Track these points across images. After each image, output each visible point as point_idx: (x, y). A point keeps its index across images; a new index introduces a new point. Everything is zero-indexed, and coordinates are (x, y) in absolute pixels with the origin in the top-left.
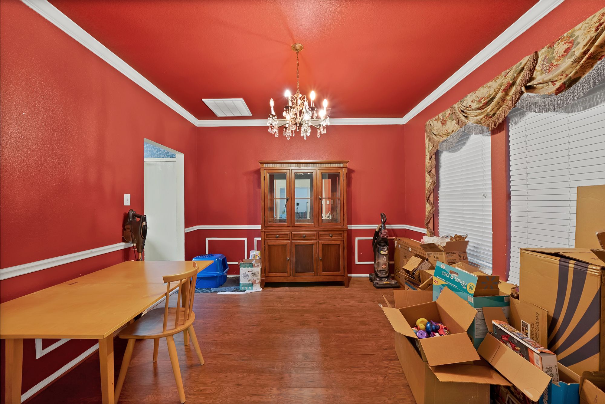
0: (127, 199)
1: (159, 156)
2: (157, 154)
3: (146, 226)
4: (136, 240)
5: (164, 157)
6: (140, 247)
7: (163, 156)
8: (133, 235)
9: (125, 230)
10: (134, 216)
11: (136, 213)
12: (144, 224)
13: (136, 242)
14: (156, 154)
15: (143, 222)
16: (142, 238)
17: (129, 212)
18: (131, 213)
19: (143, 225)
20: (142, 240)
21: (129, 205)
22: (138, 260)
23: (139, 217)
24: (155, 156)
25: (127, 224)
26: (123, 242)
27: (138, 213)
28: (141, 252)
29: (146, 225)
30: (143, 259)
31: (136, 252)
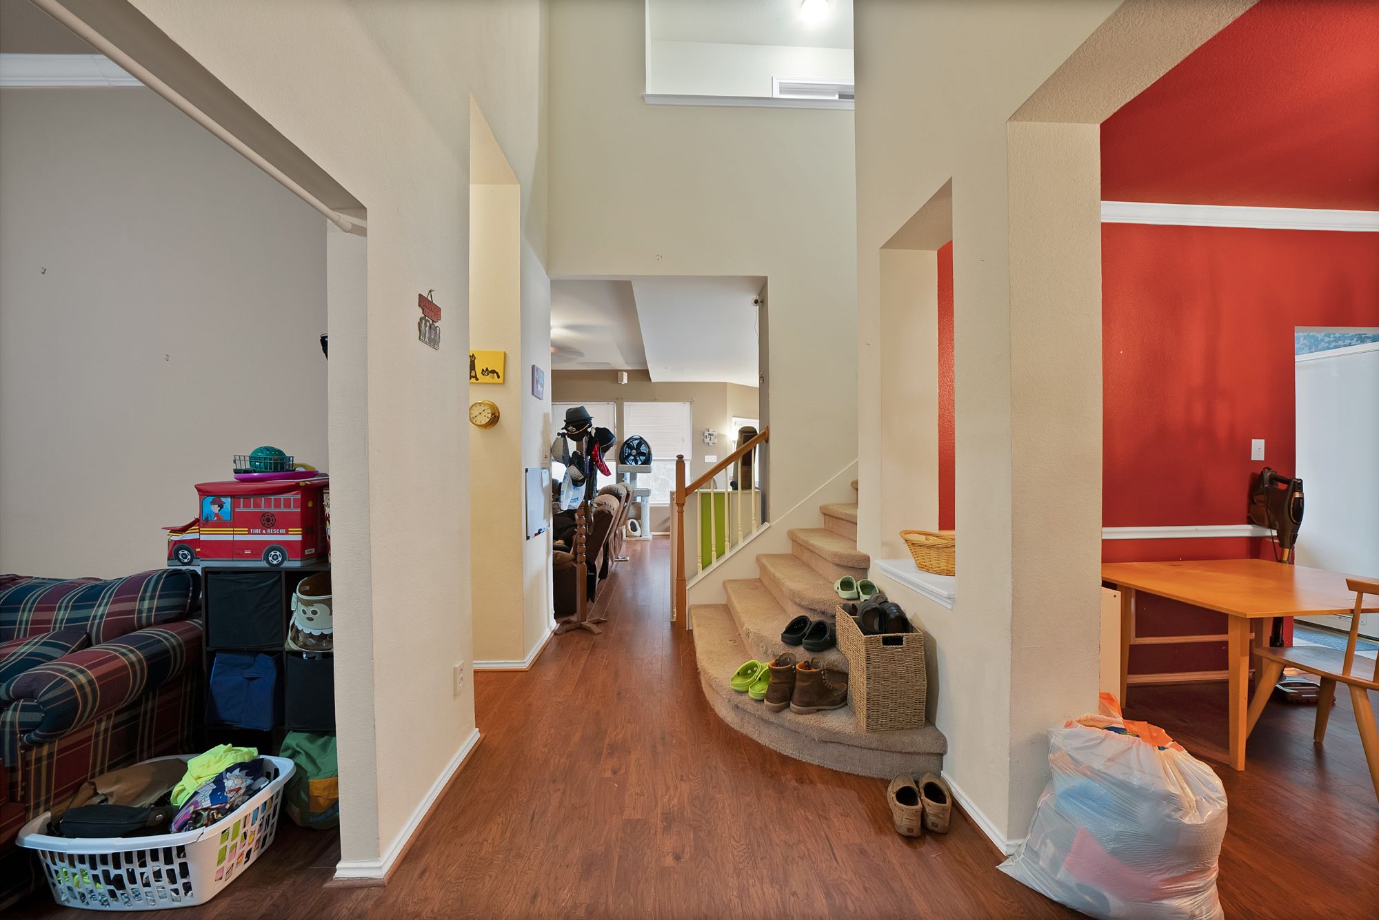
0: (1258, 449)
1: (1334, 344)
2: (1327, 339)
3: (1301, 500)
4: (1278, 523)
5: (1350, 345)
6: (1288, 537)
7: (1348, 342)
8: (1272, 515)
9: (1254, 503)
10: (1274, 479)
11: (1278, 474)
12: (1297, 495)
13: (1278, 528)
14: (1326, 341)
15: (1294, 491)
16: (1292, 521)
17: (1262, 472)
18: (1268, 474)
19: (1295, 498)
20: (1290, 525)
21: (1263, 459)
22: (1281, 561)
23: (1287, 482)
24: (1320, 347)
25: (1258, 494)
26: (1249, 524)
27: (1282, 473)
28: (1290, 549)
29: (1303, 498)
30: (1291, 560)
31: (1277, 546)
